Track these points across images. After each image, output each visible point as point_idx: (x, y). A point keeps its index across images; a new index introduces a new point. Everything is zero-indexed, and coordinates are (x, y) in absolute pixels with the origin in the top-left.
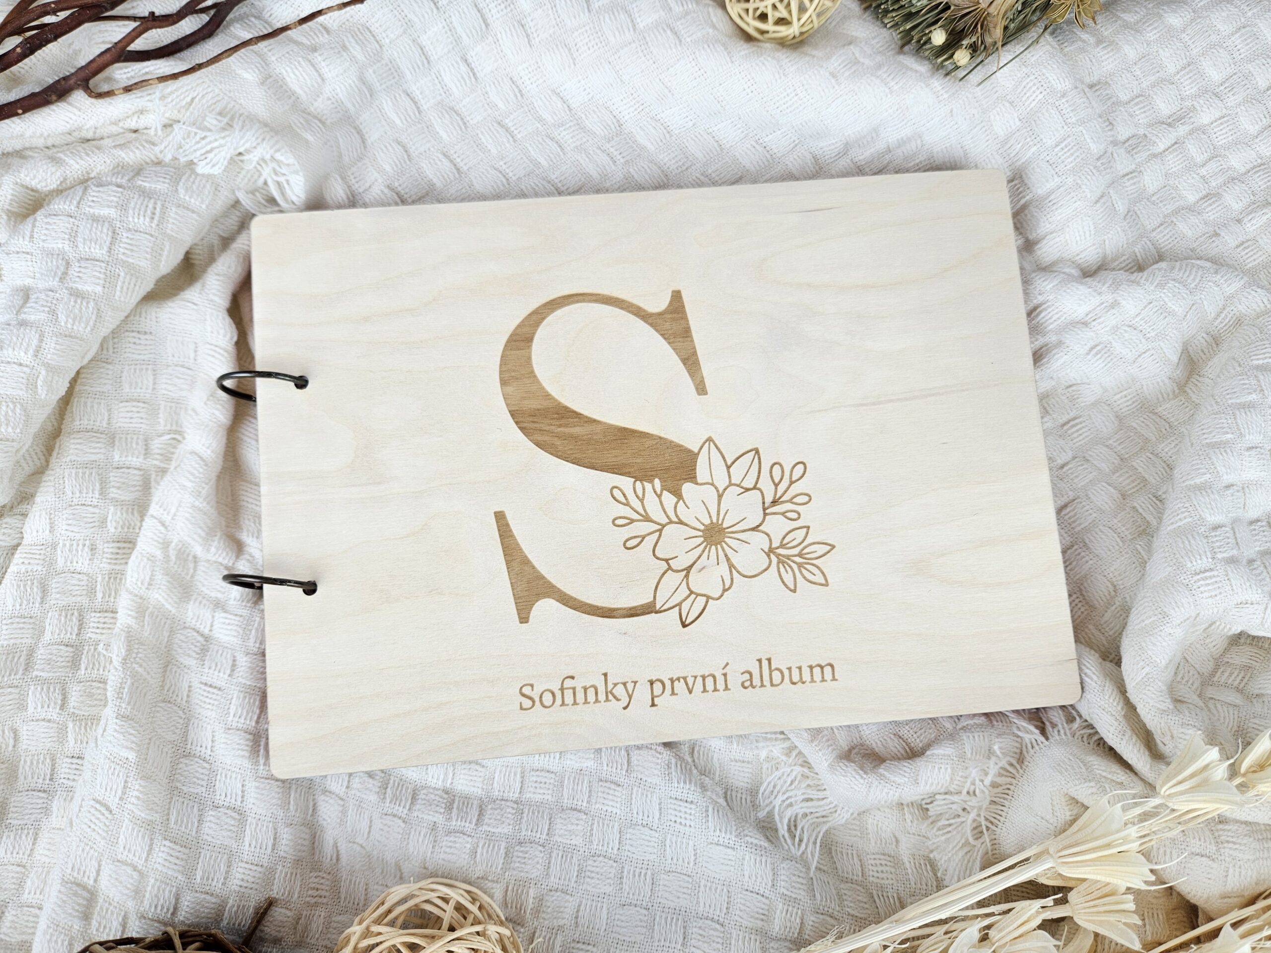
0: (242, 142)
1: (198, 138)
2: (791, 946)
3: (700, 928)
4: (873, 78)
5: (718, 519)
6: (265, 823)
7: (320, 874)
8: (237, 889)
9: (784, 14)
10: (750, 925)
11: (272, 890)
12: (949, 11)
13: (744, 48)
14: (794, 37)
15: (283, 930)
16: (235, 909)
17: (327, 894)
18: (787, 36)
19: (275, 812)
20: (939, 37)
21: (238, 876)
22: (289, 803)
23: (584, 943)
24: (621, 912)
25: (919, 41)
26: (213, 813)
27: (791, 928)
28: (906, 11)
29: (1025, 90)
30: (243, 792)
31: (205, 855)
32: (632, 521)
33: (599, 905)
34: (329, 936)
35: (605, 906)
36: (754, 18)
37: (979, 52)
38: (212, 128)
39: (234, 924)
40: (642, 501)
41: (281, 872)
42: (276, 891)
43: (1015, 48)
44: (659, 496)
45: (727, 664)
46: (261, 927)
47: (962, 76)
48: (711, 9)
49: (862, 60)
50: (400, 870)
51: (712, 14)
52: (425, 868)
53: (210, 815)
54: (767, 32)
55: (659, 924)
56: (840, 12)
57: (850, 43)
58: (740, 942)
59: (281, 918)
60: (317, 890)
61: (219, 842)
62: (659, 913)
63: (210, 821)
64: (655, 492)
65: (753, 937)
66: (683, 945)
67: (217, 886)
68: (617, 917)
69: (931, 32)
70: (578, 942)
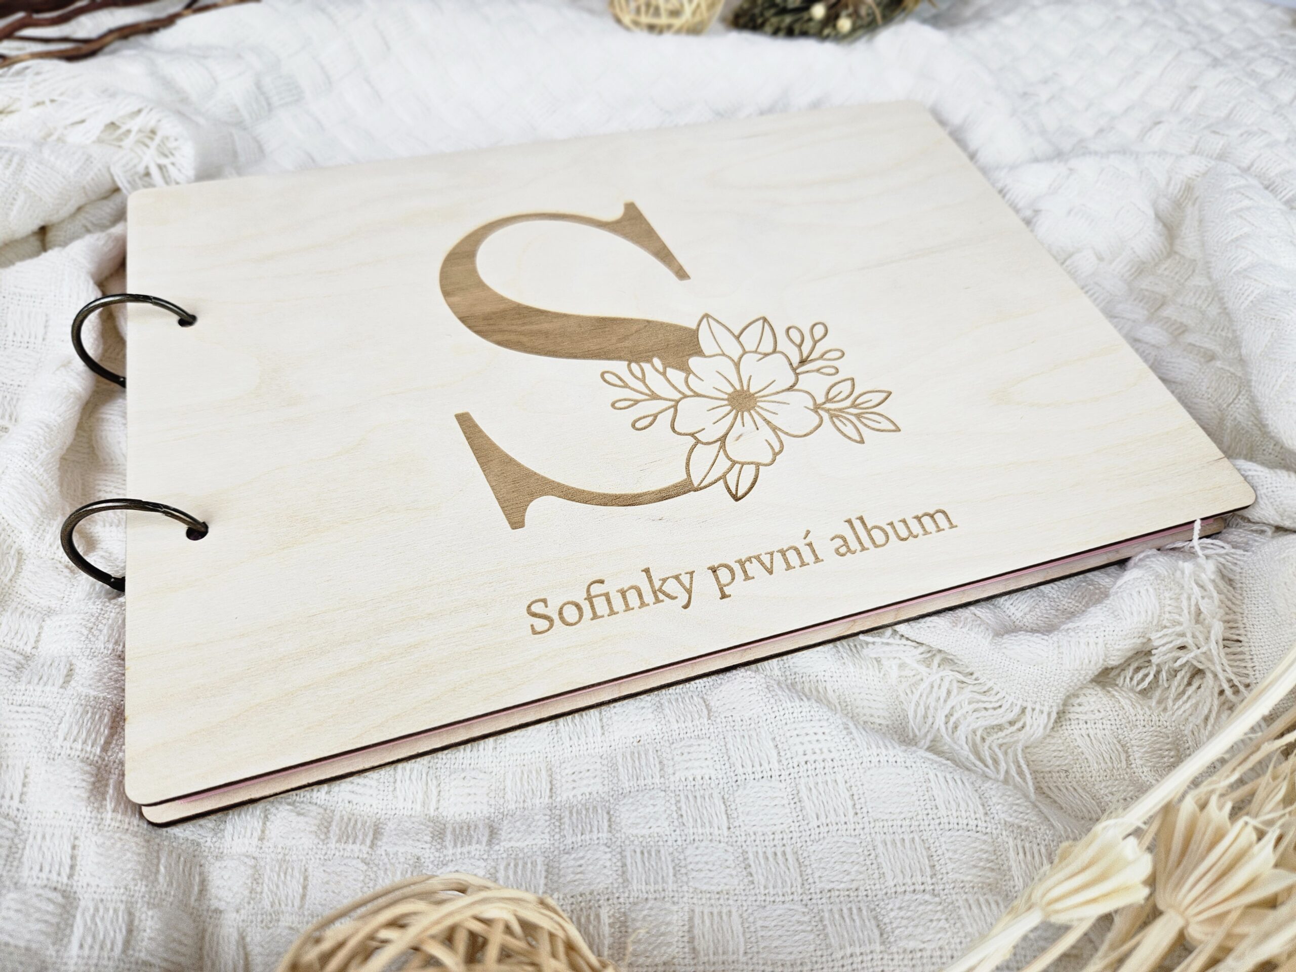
5: (742, 386)
6: (112, 907)
19: (131, 887)
26: (14, 896)
30: (73, 858)
32: (637, 402)
40: (643, 380)
44: (664, 374)
45: (808, 532)
63: (8, 909)
64: (657, 370)
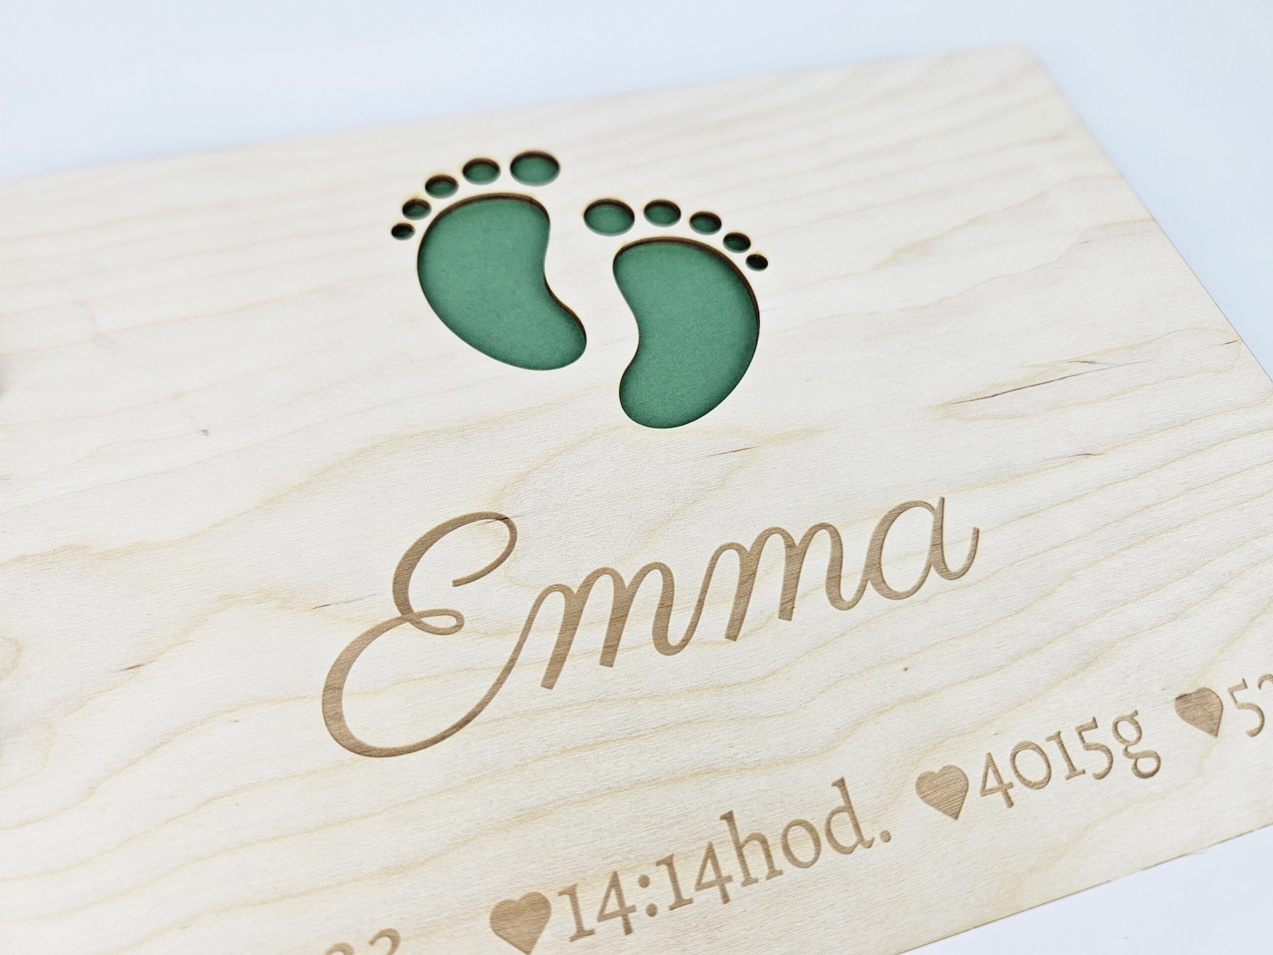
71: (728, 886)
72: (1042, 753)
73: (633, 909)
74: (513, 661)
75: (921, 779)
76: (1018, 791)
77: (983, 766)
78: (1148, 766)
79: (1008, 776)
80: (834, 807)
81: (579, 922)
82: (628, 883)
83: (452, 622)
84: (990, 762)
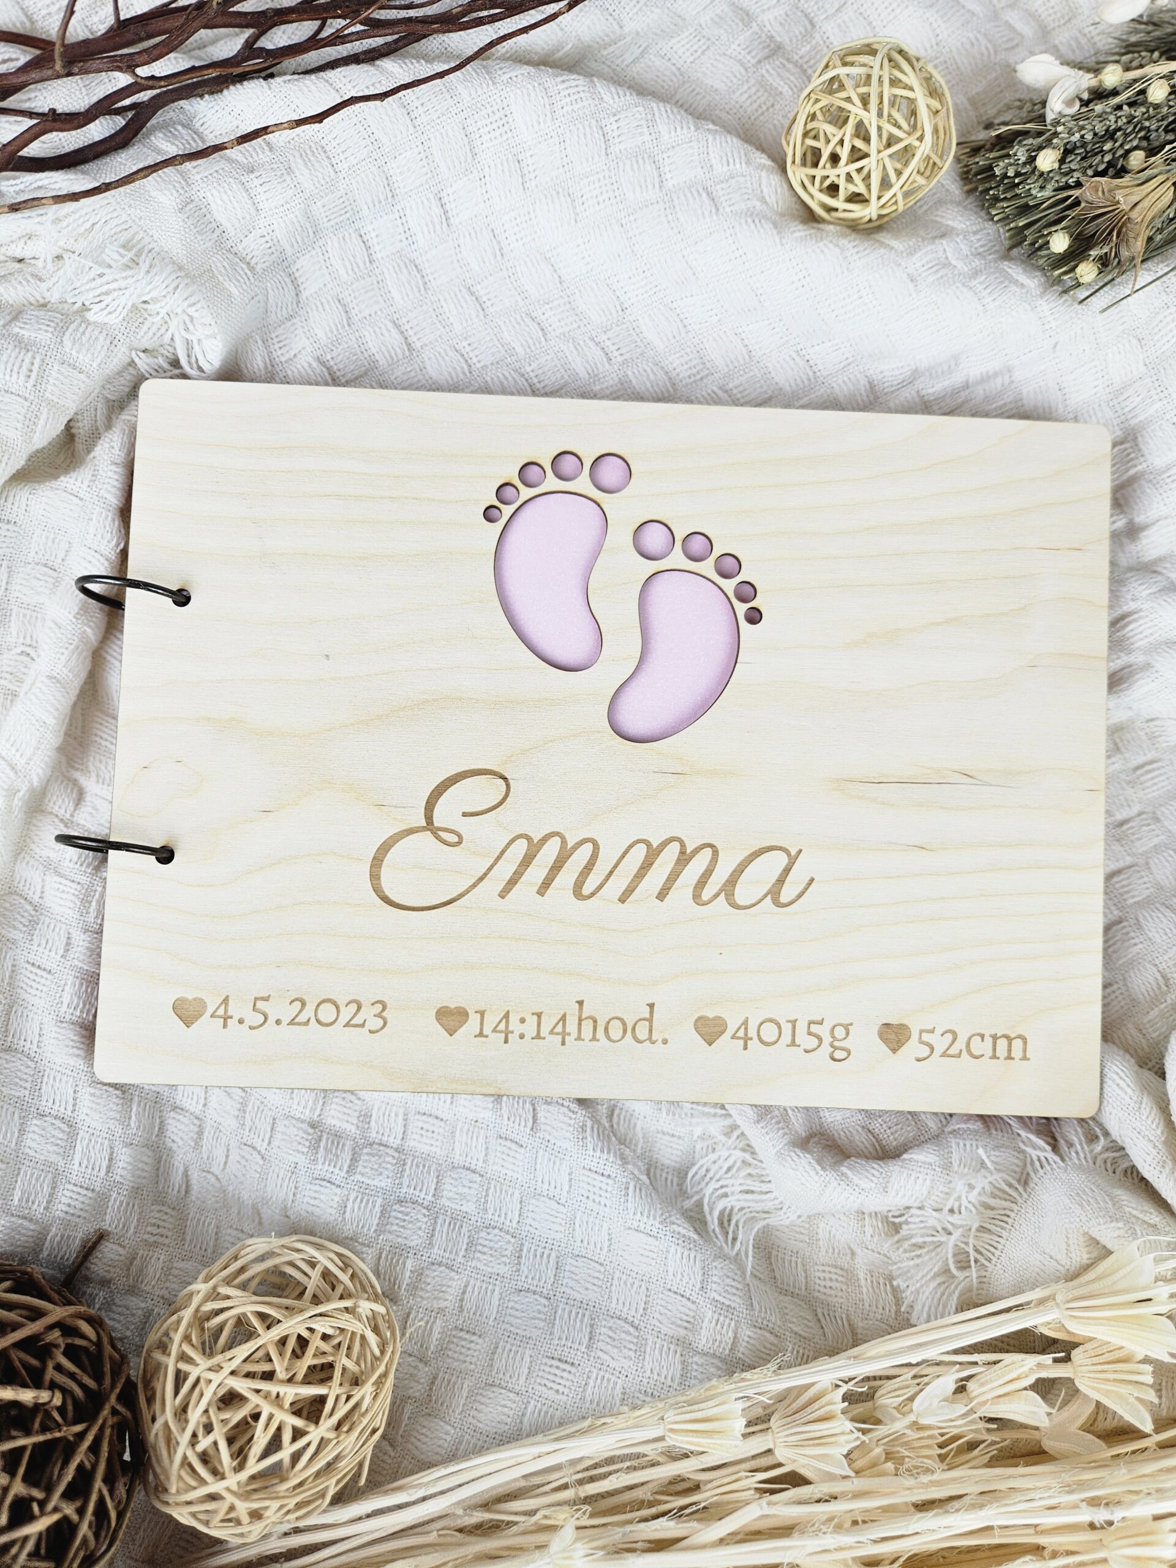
0: (148, 289)
1: (92, 275)
2: (720, 1364)
3: (610, 1328)
4: (965, 290)
6: (100, 1140)
7: (163, 1208)
8: (62, 1215)
9: (861, 189)
10: (670, 1333)
11: (103, 1220)
12: (1079, 208)
13: (799, 231)
14: (870, 221)
15: (112, 1270)
16: (58, 1238)
17: (170, 1234)
18: (861, 218)
19: (112, 1127)
20: (1060, 243)
21: (65, 1200)
22: (130, 1118)
23: (468, 1332)
24: (516, 1299)
25: (1033, 244)
26: (38, 1122)
27: (721, 1342)
28: (1022, 201)
29: (1160, 326)
30: (75, 1099)
31: (26, 1172)
33: (491, 1287)
34: (168, 1284)
35: (497, 1289)
36: (821, 191)
37: (1110, 268)
38: (112, 263)
39: (56, 1257)
41: (115, 1200)
42: (108, 1222)
43: (1158, 267)
46: (88, 1264)
47: (1083, 297)
48: (764, 174)
49: (954, 262)
50: (259, 1214)
51: (764, 181)
52: (287, 1217)
53: (34, 1125)
54: (836, 210)
55: (561, 1318)
56: (935, 194)
57: (943, 236)
58: (657, 1351)
59: (112, 1256)
60: (158, 1227)
61: (43, 1158)
62: (561, 1305)
63: (34, 1132)
65: (672, 1347)
66: (588, 1347)
67: (38, 1209)
68: (511, 1304)
69: (1050, 233)
70: (461, 1330)
71: (567, 1038)
72: (780, 1028)
73: (512, 1032)
74: (486, 874)
75: (700, 1018)
76: (754, 1044)
77: (740, 1022)
78: (839, 1054)
79: (752, 1033)
80: (642, 1016)
81: (481, 1030)
82: (514, 1019)
83: (455, 839)
84: (745, 1023)
